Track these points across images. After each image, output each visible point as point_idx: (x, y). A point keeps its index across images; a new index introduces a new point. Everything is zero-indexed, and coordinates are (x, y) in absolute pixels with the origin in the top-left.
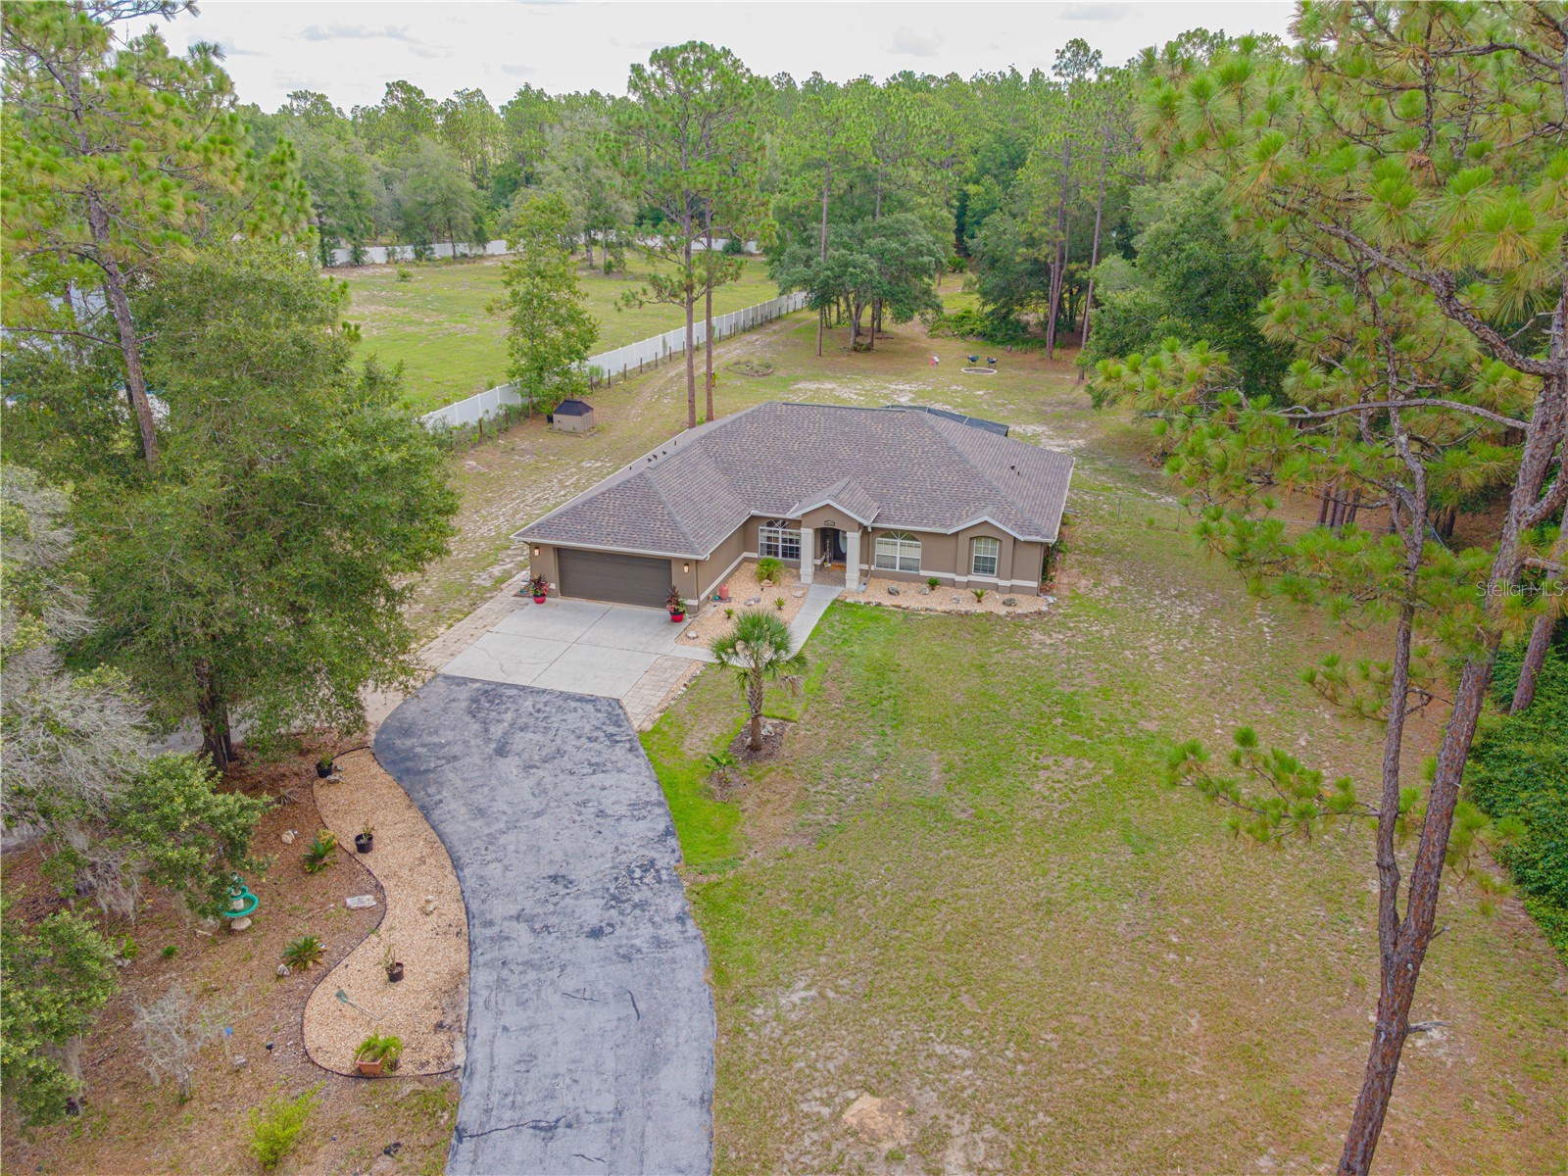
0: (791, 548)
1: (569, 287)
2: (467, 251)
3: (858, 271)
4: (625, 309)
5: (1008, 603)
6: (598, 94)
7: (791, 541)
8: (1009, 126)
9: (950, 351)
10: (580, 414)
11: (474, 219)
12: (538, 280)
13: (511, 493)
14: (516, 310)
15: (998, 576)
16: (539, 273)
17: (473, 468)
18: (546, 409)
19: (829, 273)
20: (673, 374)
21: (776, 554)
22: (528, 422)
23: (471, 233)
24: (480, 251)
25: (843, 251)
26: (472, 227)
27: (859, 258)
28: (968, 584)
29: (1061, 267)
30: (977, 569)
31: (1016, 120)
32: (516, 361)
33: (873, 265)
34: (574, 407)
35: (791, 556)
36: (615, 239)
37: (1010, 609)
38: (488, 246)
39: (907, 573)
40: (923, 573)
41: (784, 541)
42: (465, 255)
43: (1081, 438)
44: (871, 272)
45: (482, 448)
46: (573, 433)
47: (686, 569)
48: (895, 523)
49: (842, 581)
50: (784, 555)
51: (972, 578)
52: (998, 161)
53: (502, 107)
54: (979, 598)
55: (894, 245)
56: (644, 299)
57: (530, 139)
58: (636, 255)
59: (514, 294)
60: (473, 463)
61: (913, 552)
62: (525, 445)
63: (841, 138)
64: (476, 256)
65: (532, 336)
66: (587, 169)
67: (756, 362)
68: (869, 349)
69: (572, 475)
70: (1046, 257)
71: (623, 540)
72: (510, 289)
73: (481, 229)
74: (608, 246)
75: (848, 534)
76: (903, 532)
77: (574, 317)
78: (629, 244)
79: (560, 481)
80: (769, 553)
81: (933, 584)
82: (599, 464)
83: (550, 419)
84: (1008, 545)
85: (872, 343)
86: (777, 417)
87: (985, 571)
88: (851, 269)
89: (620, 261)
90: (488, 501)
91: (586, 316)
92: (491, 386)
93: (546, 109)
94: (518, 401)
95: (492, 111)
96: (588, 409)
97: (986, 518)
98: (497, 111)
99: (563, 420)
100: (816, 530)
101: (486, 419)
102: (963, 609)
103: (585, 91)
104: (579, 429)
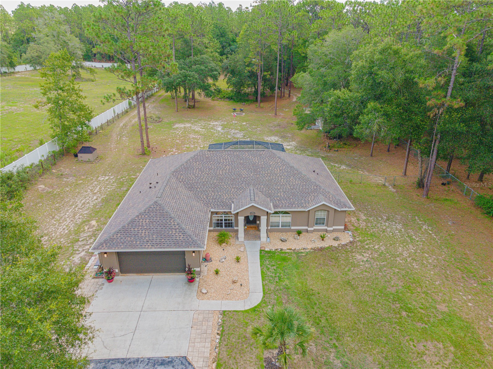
0: (229, 223)
1: (77, 94)
2: (7, 71)
3: (191, 78)
4: (106, 103)
5: (336, 239)
6: (53, 6)
7: (229, 220)
8: (218, 22)
9: (223, 106)
10: (91, 153)
11: (8, 57)
12: (60, 91)
13: (68, 202)
14: (50, 105)
15: (327, 225)
16: (61, 89)
17: (43, 190)
18: (73, 151)
19: (180, 80)
20: (122, 125)
21: (222, 226)
22: (65, 158)
23: (7, 63)
24: (12, 70)
25: (183, 71)
26: (8, 61)
27: (192, 73)
28: (315, 230)
29: (261, 74)
30: (316, 224)
31: (220, 20)
32: (54, 130)
33: (197, 76)
34: (88, 150)
35: (229, 226)
36: (75, 65)
37: (338, 242)
38: (16, 68)
39: (286, 228)
40: (292, 228)
41: (225, 220)
42: (6, 73)
43: (292, 141)
44: (196, 79)
45: (45, 176)
46: (89, 162)
47: (194, 254)
48: (281, 208)
49: (259, 238)
50: (225, 226)
51: (315, 228)
52: (216, 34)
53: (13, 11)
54: (323, 238)
55: (203, 68)
56: (114, 98)
57: (27, 24)
58: (85, 71)
59: (49, 99)
60: (43, 186)
61: (288, 219)
62: (67, 171)
63: (179, 26)
64: (10, 73)
65: (60, 117)
66: (58, 36)
67: (154, 116)
68: (194, 107)
69: (96, 185)
70: (256, 70)
71: (157, 244)
72: (46, 96)
73: (11, 61)
74: (73, 68)
75: (262, 217)
76: (282, 212)
77: (82, 108)
78: (82, 67)
79: (91, 190)
80: (218, 226)
81: (299, 233)
82: (107, 178)
83: (76, 156)
84: (332, 213)
85: (194, 105)
86: (207, 158)
87: (320, 224)
88: (188, 78)
89: (78, 74)
90: (57, 209)
91: (87, 107)
92: (41, 143)
93: (32, 11)
94: (57, 148)
95: (8, 13)
96: (94, 149)
97: (324, 203)
98: (10, 13)
99: (83, 157)
100: (245, 217)
101: (43, 159)
102: (319, 246)
103: (47, 5)
104: (92, 159)
